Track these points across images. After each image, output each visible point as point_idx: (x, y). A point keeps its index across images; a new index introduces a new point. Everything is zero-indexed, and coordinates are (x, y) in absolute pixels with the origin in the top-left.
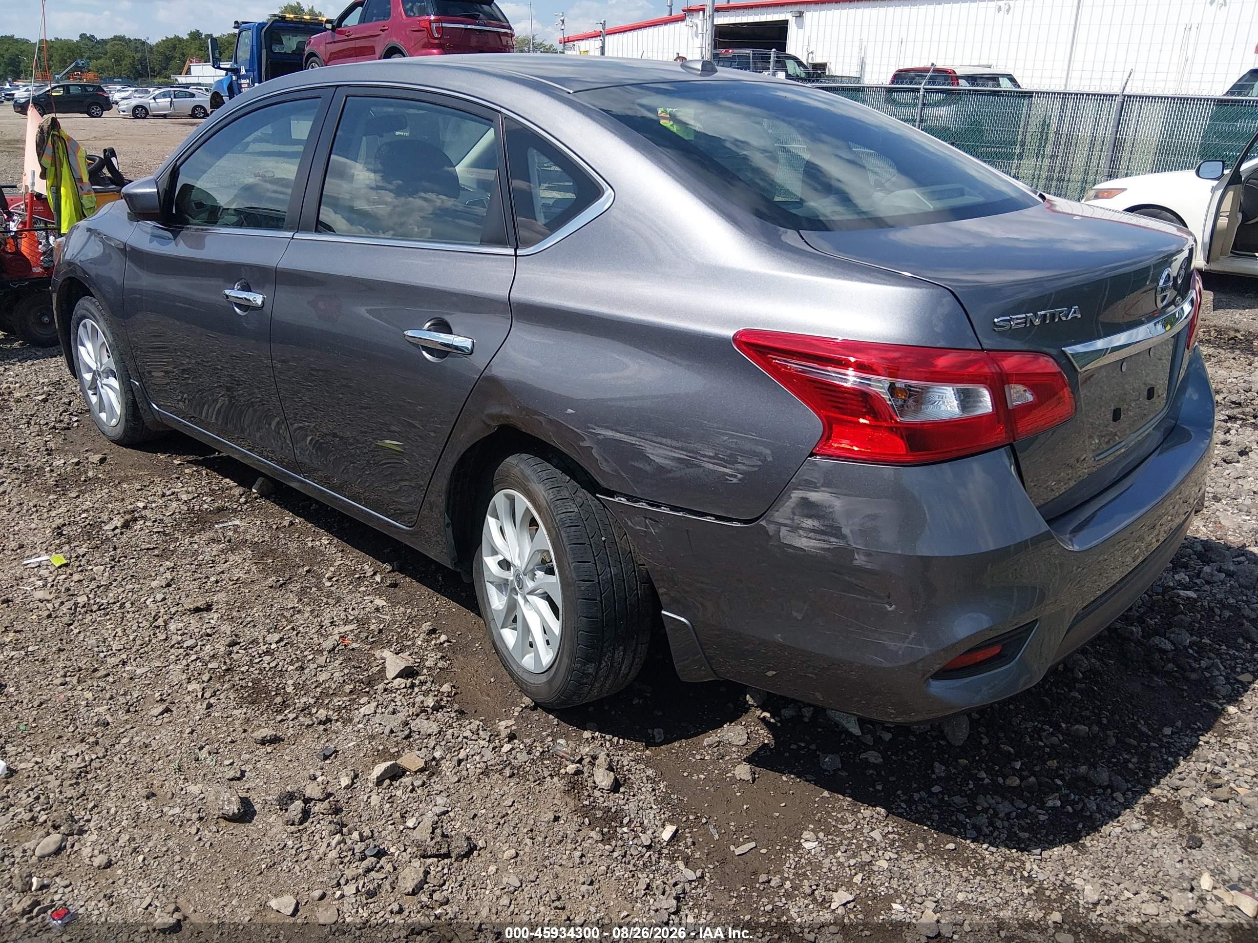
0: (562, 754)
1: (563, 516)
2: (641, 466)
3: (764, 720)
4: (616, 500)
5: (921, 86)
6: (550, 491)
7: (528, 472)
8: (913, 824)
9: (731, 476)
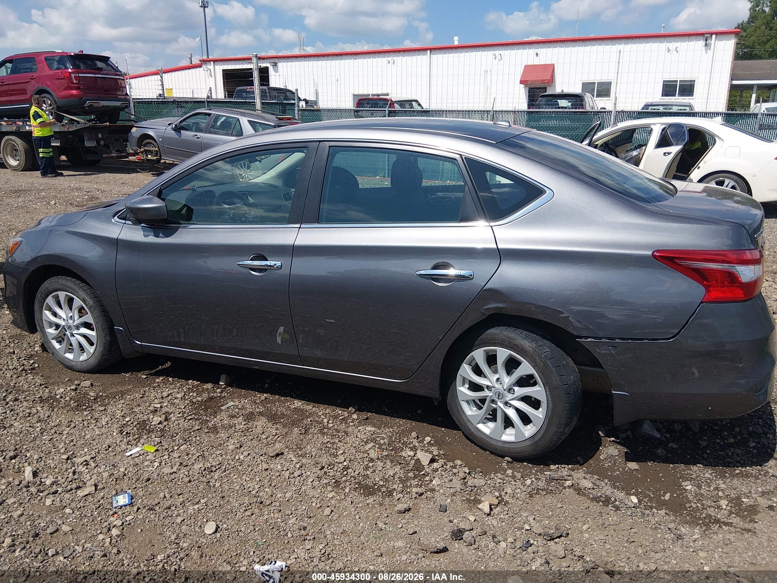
0: (557, 478)
1: (545, 354)
2: (602, 321)
3: (613, 441)
4: (589, 340)
5: (386, 109)
6: (533, 343)
7: (512, 335)
8: (714, 468)
9: (658, 319)
